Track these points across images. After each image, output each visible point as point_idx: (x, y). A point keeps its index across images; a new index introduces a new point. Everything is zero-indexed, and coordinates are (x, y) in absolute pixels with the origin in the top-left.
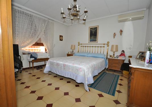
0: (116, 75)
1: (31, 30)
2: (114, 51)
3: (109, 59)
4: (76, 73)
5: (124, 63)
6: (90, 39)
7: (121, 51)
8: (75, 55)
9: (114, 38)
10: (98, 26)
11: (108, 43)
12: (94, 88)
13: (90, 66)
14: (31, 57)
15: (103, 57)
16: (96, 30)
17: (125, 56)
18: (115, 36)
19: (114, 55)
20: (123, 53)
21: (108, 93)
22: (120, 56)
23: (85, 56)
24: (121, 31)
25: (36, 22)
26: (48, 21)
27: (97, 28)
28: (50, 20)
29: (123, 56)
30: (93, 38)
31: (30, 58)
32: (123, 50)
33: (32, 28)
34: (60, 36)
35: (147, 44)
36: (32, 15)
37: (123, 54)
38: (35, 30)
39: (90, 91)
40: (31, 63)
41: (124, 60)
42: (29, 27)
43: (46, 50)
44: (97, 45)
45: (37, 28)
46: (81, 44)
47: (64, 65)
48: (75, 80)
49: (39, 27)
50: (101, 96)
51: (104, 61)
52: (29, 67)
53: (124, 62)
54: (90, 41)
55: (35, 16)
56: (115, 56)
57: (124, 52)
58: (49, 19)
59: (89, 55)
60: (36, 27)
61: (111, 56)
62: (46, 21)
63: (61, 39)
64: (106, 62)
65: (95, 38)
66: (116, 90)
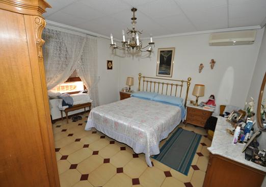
0: (197, 134)
1: (60, 59)
2: (198, 95)
3: (188, 108)
4: (134, 139)
5: (212, 117)
6: (160, 70)
7: (210, 96)
8: (133, 96)
9: (200, 72)
10: (174, 48)
11: (189, 80)
12: (160, 161)
13: (155, 130)
14: (64, 104)
15: (178, 104)
16: (171, 55)
17: (215, 105)
18: (202, 69)
19: (197, 101)
20: (213, 100)
21: (179, 171)
22: (207, 103)
23: (149, 99)
24: (213, 62)
25: (66, 44)
26: (87, 38)
27: (172, 51)
28: (89, 37)
29: (211, 105)
30: (164, 69)
31: (63, 106)
32: (212, 94)
33: (62, 55)
34: (108, 62)
35: (246, 103)
36: (60, 32)
37: (211, 101)
38: (66, 58)
39: (153, 165)
40: (64, 113)
41: (211, 113)
42: (56, 54)
43: (85, 88)
44: (171, 82)
45: (69, 52)
46: (144, 77)
47: (116, 124)
48: (132, 148)
49: (72, 52)
50: (168, 174)
51: (181, 111)
52: (60, 117)
53: (211, 114)
54: (159, 73)
55: (64, 33)
56: (199, 103)
57: (214, 98)
58: (87, 34)
59: (156, 99)
60: (67, 51)
61: (191, 102)
62: (83, 39)
63: (110, 67)
64: (183, 112)
65: (167, 68)
66: (192, 165)
